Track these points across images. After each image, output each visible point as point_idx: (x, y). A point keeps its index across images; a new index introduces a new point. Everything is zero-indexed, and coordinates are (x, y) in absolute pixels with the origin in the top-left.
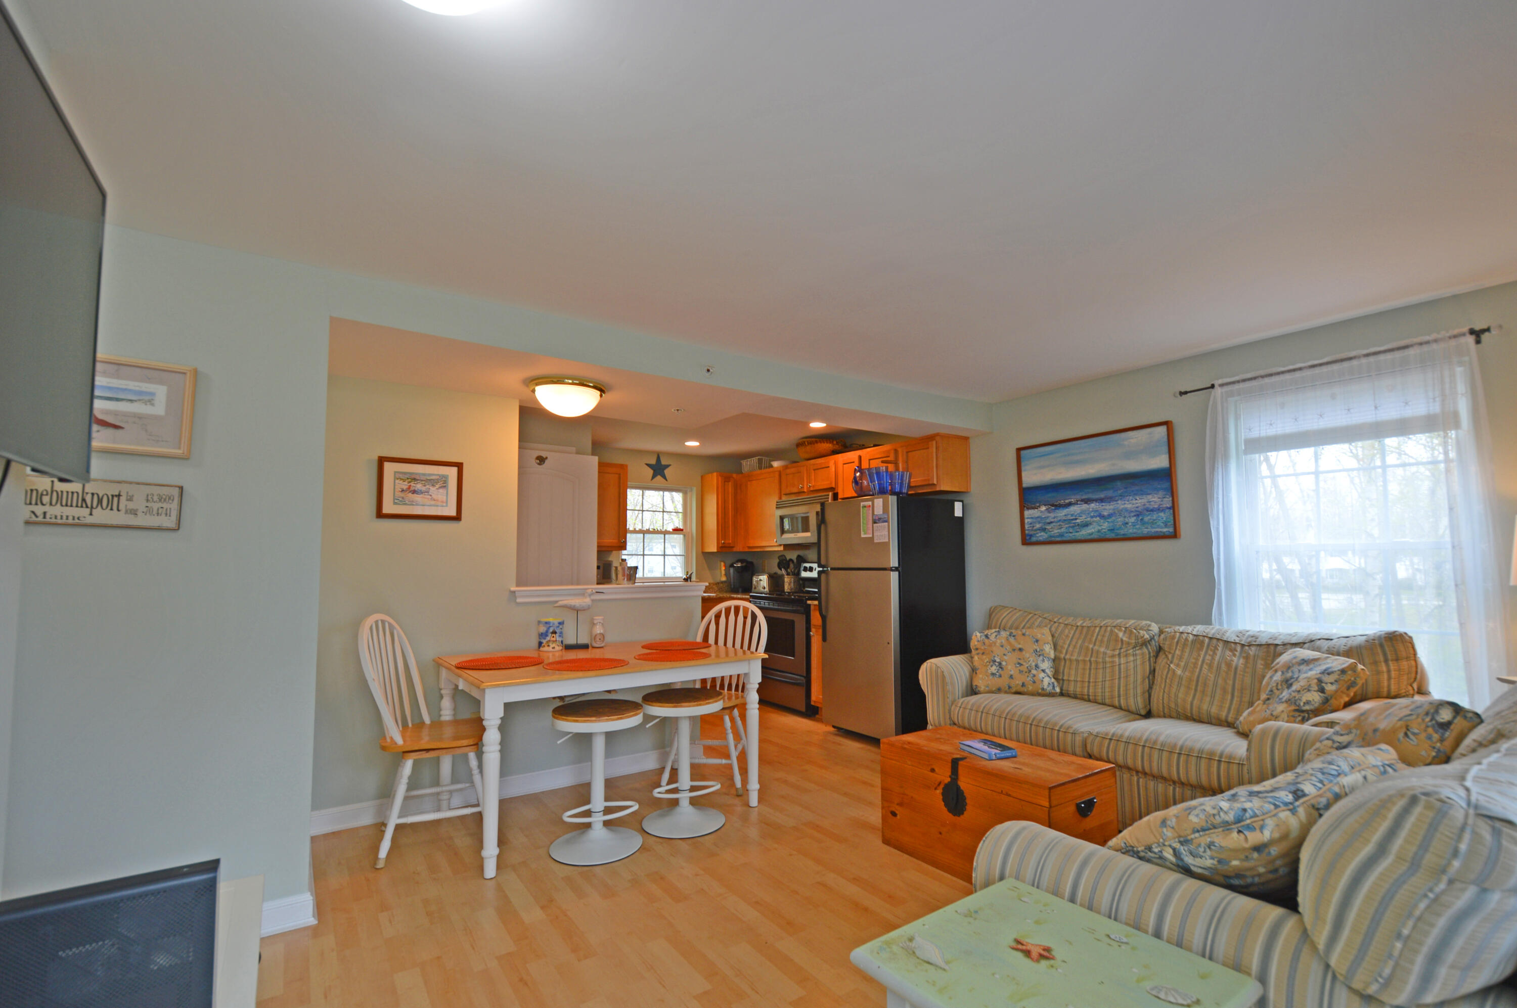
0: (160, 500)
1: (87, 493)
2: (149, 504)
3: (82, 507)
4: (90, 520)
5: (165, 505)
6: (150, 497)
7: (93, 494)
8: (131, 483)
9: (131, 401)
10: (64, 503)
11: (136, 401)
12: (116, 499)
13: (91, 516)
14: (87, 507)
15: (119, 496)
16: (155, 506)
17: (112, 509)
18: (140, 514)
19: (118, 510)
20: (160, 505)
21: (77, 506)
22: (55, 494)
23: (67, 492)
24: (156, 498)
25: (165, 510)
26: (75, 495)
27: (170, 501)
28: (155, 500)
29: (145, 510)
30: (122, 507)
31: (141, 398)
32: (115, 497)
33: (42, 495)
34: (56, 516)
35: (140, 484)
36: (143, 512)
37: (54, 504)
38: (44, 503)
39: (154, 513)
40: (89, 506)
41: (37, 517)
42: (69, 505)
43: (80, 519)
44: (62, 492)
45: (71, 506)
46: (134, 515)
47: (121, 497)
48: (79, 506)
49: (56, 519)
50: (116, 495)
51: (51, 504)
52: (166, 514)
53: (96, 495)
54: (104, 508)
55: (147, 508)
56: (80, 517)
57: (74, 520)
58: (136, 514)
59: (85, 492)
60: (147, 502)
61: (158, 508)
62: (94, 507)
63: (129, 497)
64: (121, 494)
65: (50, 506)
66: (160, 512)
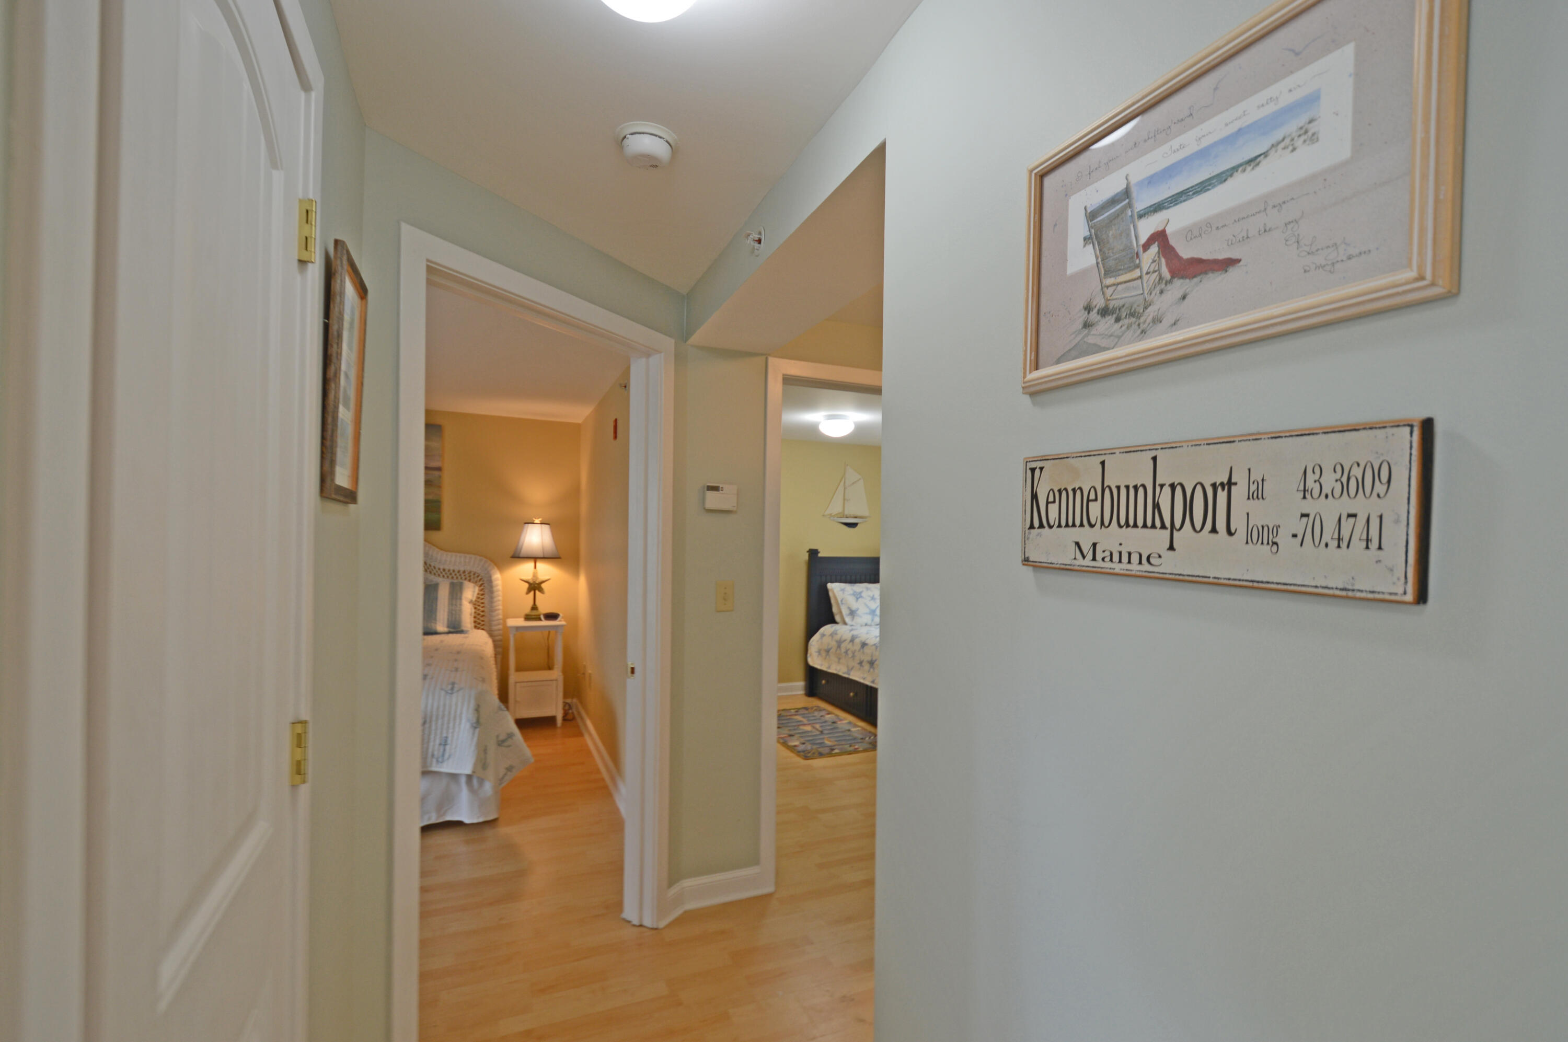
0: (1345, 488)
1: (1162, 486)
2: (1309, 506)
3: (1153, 526)
4: (1168, 564)
5: (1362, 506)
6: (1311, 478)
7: (1173, 487)
8: (1256, 438)
9: (1253, 161)
10: (1123, 522)
11: (1265, 154)
12: (1222, 496)
13: (1171, 553)
14: (1163, 527)
15: (1229, 484)
16: (1330, 510)
17: (1214, 530)
18: (1283, 538)
19: (1230, 533)
20: (1346, 505)
21: (1145, 526)
22: (1107, 492)
23: (1127, 487)
24: (1330, 481)
25: (1362, 520)
26: (1141, 491)
27: (1380, 488)
28: (1327, 490)
29: (1299, 526)
30: (1238, 523)
31: (1278, 135)
32: (1220, 489)
33: (1088, 501)
34: (1111, 554)
35: (1281, 437)
36: (1295, 536)
37: (1106, 523)
38: (1093, 522)
39: (1327, 537)
40: (1168, 524)
41: (1084, 557)
42: (1131, 522)
43: (1152, 560)
44: (1118, 488)
45: (1135, 525)
46: (1269, 547)
47: (1233, 488)
48: (1149, 523)
49: (1111, 560)
50: (1222, 484)
51: (1102, 523)
52: (1368, 540)
53: (1178, 490)
54: (1198, 527)
55: (1305, 519)
56: (1151, 556)
57: (1140, 563)
58: (1275, 543)
59: (1158, 482)
60: (1304, 497)
61: (1340, 520)
62: (1178, 525)
63: (1253, 488)
64: (1233, 480)
65: (1101, 528)
66: (1345, 534)
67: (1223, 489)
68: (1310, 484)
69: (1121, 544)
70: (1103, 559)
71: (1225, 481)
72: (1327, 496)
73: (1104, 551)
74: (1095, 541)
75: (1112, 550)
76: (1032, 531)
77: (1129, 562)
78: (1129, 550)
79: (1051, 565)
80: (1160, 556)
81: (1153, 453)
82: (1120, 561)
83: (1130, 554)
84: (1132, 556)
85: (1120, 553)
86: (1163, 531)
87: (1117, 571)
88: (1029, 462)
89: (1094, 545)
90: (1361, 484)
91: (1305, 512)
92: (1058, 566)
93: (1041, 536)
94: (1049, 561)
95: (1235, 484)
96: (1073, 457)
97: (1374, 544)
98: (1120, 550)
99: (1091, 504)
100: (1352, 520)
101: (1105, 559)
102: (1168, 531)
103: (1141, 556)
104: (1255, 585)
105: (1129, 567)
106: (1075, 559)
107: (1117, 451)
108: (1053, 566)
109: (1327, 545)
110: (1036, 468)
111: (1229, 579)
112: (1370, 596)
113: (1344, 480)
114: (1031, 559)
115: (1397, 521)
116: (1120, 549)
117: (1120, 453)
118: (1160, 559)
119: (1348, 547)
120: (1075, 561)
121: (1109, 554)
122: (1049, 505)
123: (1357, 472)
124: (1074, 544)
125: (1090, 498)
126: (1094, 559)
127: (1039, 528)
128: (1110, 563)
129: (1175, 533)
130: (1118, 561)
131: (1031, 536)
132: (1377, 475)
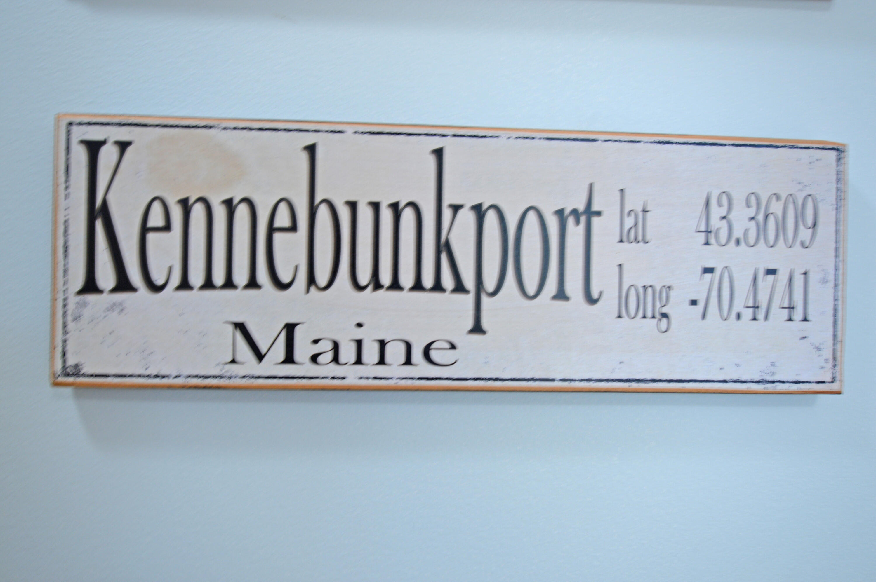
0: (762, 230)
1: (456, 208)
2: (714, 256)
3: (438, 287)
4: (473, 360)
5: (783, 258)
6: (716, 212)
7: (480, 211)
8: (631, 139)
10: (364, 277)
12: (575, 234)
13: (476, 338)
14: (459, 287)
15: (587, 214)
16: (742, 263)
17: (561, 295)
18: (677, 307)
19: (591, 300)
20: (763, 256)
21: (418, 286)
22: (323, 213)
23: (376, 206)
24: (741, 218)
25: (782, 277)
26: (408, 215)
27: (804, 233)
28: (738, 233)
29: (700, 288)
30: (603, 281)
32: (571, 221)
33: (271, 230)
34: (336, 347)
35: (672, 143)
36: (694, 303)
37: (322, 279)
38: (285, 277)
39: (738, 307)
40: (469, 282)
41: (260, 357)
42: (386, 279)
43: (434, 354)
44: (353, 206)
45: (395, 285)
46: (655, 321)
47: (595, 220)
48: (428, 281)
49: (336, 359)
50: (575, 212)
51: (311, 280)
52: (791, 308)
53: (491, 218)
54: (531, 288)
55: (708, 276)
56: (434, 346)
57: (408, 362)
58: (664, 315)
59: (447, 201)
60: (707, 243)
61: (755, 280)
62: (490, 284)
63: (629, 222)
64: (595, 208)
65: (308, 291)
66: (763, 299)
67: (577, 222)
68: (715, 222)
69: (360, 325)
70: (314, 358)
71: (581, 208)
72: (738, 242)
73: (316, 342)
74: (292, 320)
75: (337, 338)
76: (91, 298)
77: (382, 361)
78: (381, 338)
79: (157, 381)
80: (453, 347)
81: (436, 143)
82: (359, 361)
83: (382, 344)
84: (388, 349)
85: (359, 343)
86: (459, 297)
87: (351, 381)
88: (80, 124)
89: (290, 328)
90: (781, 227)
91: (709, 265)
92: (179, 381)
93: (122, 310)
94: (153, 371)
95: (598, 214)
96: (225, 129)
97: (798, 315)
98: (358, 337)
99: (277, 237)
100: (771, 277)
101: (320, 359)
102: (469, 299)
103: (409, 347)
104: (634, 385)
105: (381, 371)
106: (233, 361)
107: (350, 130)
108: (165, 381)
109: (739, 316)
110: (103, 143)
111: (589, 380)
112: (795, 387)
113: (761, 217)
114: (86, 369)
115: (824, 281)
116: (359, 334)
117: (356, 132)
118: (452, 351)
119: (766, 318)
120: (234, 369)
121: (329, 346)
122: (151, 237)
123: (776, 208)
124: (230, 328)
125: (277, 224)
126: (289, 359)
127: (115, 290)
128: (333, 365)
129: (485, 300)
130: (353, 359)
131: (87, 313)
132: (800, 216)
